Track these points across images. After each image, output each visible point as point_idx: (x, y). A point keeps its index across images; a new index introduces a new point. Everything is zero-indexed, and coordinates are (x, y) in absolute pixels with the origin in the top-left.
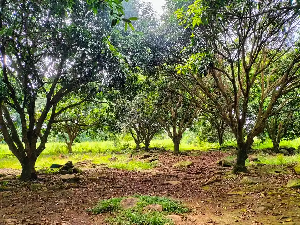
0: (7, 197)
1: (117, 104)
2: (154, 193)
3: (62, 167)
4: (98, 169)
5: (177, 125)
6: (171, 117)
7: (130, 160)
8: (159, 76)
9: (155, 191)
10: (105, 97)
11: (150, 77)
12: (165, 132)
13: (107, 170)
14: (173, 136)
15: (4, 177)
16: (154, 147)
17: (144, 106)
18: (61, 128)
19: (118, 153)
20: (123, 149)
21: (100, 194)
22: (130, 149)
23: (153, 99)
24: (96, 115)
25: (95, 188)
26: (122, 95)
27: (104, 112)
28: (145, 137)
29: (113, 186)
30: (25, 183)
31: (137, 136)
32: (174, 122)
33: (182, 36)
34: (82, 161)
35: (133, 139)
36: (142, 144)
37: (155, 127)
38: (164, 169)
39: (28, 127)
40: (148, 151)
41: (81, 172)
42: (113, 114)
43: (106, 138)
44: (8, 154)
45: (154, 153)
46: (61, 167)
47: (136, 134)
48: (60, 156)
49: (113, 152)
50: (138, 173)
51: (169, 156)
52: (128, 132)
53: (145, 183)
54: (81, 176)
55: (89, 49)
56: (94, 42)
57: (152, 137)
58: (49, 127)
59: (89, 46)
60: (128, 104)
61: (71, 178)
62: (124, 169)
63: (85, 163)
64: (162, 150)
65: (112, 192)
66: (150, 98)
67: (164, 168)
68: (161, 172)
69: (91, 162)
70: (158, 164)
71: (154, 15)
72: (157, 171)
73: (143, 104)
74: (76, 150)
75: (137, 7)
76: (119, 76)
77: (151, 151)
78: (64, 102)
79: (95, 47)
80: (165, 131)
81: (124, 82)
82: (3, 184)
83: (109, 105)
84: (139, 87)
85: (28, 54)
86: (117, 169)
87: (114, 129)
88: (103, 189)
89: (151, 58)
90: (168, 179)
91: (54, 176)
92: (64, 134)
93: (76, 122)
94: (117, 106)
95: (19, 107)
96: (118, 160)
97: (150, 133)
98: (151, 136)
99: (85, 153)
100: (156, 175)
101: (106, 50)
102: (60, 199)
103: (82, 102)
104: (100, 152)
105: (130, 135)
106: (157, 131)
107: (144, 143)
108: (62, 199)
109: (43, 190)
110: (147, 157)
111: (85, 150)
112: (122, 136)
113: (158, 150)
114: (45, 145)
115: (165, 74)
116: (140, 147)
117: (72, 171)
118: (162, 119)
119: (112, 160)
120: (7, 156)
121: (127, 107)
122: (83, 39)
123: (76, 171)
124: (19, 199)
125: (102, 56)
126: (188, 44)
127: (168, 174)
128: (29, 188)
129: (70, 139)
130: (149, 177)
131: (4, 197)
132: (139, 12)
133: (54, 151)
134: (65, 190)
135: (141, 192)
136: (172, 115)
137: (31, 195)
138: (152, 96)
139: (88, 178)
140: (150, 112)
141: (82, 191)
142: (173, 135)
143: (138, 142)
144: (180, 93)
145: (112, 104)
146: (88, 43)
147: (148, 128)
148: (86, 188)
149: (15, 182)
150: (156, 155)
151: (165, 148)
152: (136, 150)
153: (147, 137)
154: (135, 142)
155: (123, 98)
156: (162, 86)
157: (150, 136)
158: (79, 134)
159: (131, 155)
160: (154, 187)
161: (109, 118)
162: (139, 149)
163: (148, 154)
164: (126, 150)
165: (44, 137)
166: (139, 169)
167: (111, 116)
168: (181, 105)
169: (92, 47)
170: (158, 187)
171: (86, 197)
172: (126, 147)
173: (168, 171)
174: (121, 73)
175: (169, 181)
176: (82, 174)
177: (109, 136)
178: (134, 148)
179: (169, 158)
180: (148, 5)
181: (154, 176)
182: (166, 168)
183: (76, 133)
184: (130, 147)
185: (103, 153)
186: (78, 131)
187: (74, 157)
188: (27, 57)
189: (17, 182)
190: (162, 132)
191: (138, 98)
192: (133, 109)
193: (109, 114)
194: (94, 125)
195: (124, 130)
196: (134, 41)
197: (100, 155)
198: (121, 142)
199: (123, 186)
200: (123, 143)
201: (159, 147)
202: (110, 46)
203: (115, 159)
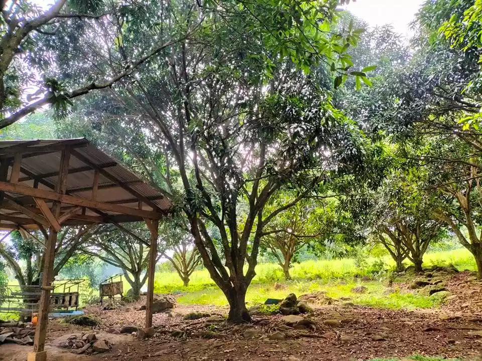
0: (218, 347)
1: (352, 196)
2: (451, 353)
3: (282, 303)
4: (336, 306)
5: (474, 221)
6: (459, 209)
7: (391, 291)
8: (422, 138)
9: (453, 351)
10: (331, 188)
11: (405, 143)
12: (452, 237)
13: (353, 309)
14: (470, 243)
15: (208, 318)
16: (433, 265)
17: (402, 194)
18: (269, 242)
19: (367, 279)
20: (373, 272)
21: (349, 349)
22: (386, 271)
23: (418, 180)
24: (320, 218)
25: (339, 339)
26: (359, 181)
27: (332, 211)
28: (410, 249)
29: (369, 337)
30: (236, 327)
31: (396, 248)
32: (468, 217)
33: (458, 65)
34: (309, 293)
35: (389, 253)
36: (408, 262)
37: (428, 229)
38: (462, 308)
39: (230, 245)
40: (421, 275)
41: (312, 311)
42: (348, 215)
43: (341, 255)
44: (207, 285)
45: (435, 278)
46: (280, 304)
47: (393, 243)
48: (275, 286)
49: (356, 276)
50: (411, 314)
51: (469, 283)
52: (378, 242)
53: (429, 334)
54: (313, 318)
55: (303, 123)
56: (308, 112)
57: (425, 248)
58: (256, 243)
59: (302, 119)
60: (371, 195)
61: (299, 321)
62: (383, 307)
63: (315, 297)
64: (452, 271)
65: (370, 348)
66: (411, 179)
67: (463, 306)
68: (459, 314)
69: (324, 295)
70: (448, 298)
71: (397, 42)
72: (448, 312)
73: (399, 191)
74: (297, 276)
75: (366, 39)
76: (352, 153)
77: (427, 273)
78: (271, 203)
79: (311, 118)
80: (450, 233)
81: (361, 162)
82: (209, 328)
83: (340, 200)
84: (388, 163)
85: (222, 148)
86: (369, 306)
87: (352, 238)
88: (353, 341)
89: (405, 112)
90: (477, 328)
91: (273, 318)
92: (275, 251)
93: (290, 231)
94: (352, 199)
95: (217, 218)
96: (368, 292)
97: (420, 241)
98: (423, 247)
99: (310, 279)
100: (448, 319)
101: (327, 120)
102: (289, 355)
103: (297, 201)
104: (334, 278)
105: (382, 246)
106: (433, 236)
107: (411, 260)
108: (291, 354)
109: (262, 339)
110: (421, 284)
111: (309, 275)
112: (367, 249)
113: (441, 272)
114: (255, 270)
115: (435, 133)
116: (403, 267)
117: (298, 310)
118: (440, 214)
119: (357, 291)
120: (205, 286)
121: (370, 199)
122: (292, 111)
123: (303, 310)
124: (233, 351)
125: (323, 129)
126: (475, 74)
127: (473, 318)
128: (242, 335)
129: (285, 259)
130: (434, 323)
131: (214, 347)
132: (370, 45)
133: (264, 278)
134: (293, 341)
135: (425, 350)
136: (460, 203)
137: (247, 345)
138: (414, 176)
139: (325, 321)
140: (415, 204)
141: (318, 343)
142: (469, 241)
143: (398, 258)
144: (471, 161)
145: (344, 197)
146: (299, 114)
147: (414, 231)
148: (325, 338)
149: (224, 326)
150: (441, 282)
151: (456, 267)
152: (398, 272)
153: (415, 248)
154: (393, 258)
155: (361, 187)
156: (432, 155)
157: (421, 247)
158: (297, 249)
159: (391, 282)
160: (450, 342)
161: (342, 221)
162: (402, 271)
163: (423, 279)
164: (380, 273)
165: (251, 258)
166: (411, 308)
167: (344, 217)
168: (478, 183)
169: (306, 119)
170: (457, 342)
171: (328, 353)
172: (377, 267)
173: (473, 312)
174: (354, 149)
175: (479, 332)
176: (313, 315)
177: (346, 251)
178: (393, 269)
179: (470, 286)
180: (384, 29)
181: (443, 320)
182: (467, 305)
183: (292, 249)
184: (385, 267)
185: (339, 280)
186: (295, 244)
187: (295, 286)
188: (221, 151)
189: (225, 326)
190: (444, 237)
191: (387, 181)
192: (381, 202)
193: (340, 214)
194: (319, 234)
195: (370, 239)
196: (370, 92)
197: (336, 283)
198: (367, 260)
199: (387, 337)
200: (371, 261)
201: (441, 265)
202: (333, 111)
203: (362, 290)
